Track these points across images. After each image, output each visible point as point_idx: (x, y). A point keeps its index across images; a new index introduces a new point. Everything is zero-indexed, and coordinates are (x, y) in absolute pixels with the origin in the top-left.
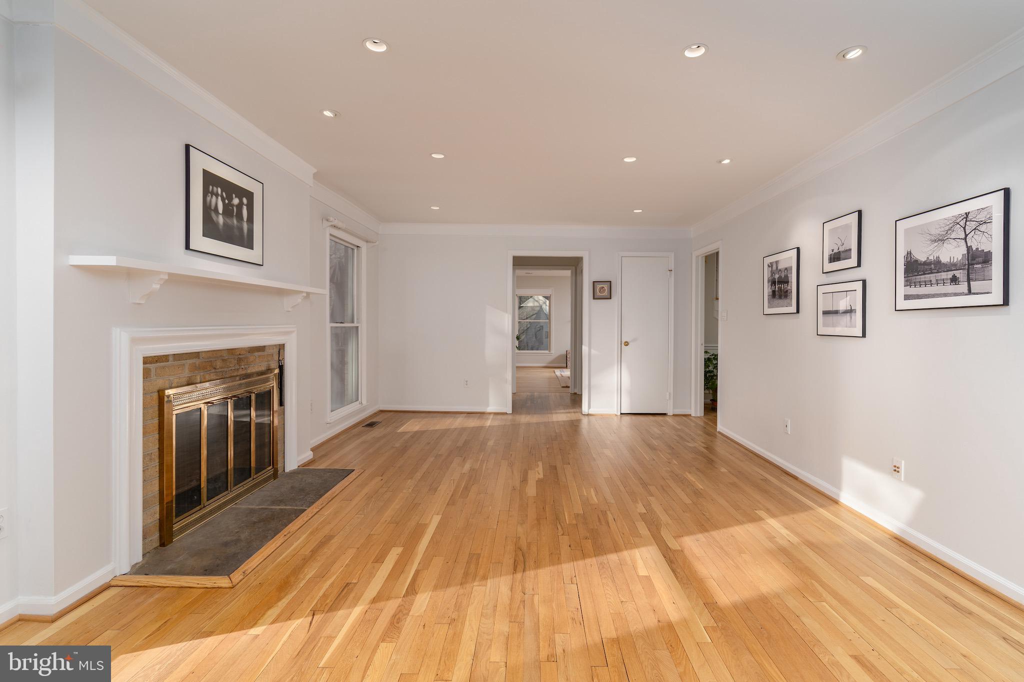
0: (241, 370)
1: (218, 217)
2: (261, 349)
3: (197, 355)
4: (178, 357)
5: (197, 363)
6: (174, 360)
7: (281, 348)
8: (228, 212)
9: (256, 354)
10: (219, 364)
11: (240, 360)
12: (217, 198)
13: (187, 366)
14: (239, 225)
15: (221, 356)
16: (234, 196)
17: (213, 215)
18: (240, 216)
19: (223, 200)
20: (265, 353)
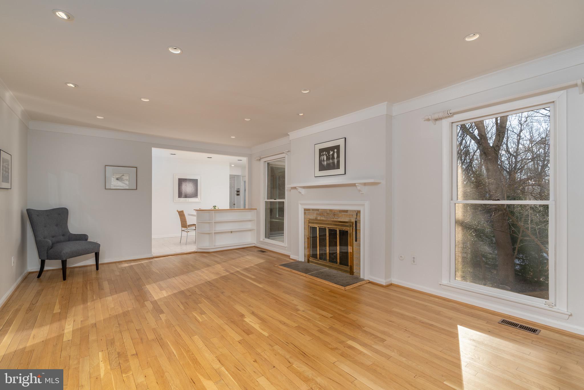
0: (335, 219)
1: (324, 162)
2: (346, 211)
3: (318, 210)
4: (313, 210)
5: (318, 213)
6: (312, 211)
7: (358, 213)
8: (328, 159)
9: (343, 213)
10: (325, 214)
11: (334, 215)
12: (324, 156)
13: (315, 213)
14: (333, 161)
15: (326, 212)
16: (331, 151)
17: (323, 163)
18: (333, 158)
19: (326, 155)
20: (348, 214)
